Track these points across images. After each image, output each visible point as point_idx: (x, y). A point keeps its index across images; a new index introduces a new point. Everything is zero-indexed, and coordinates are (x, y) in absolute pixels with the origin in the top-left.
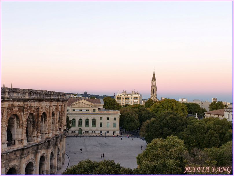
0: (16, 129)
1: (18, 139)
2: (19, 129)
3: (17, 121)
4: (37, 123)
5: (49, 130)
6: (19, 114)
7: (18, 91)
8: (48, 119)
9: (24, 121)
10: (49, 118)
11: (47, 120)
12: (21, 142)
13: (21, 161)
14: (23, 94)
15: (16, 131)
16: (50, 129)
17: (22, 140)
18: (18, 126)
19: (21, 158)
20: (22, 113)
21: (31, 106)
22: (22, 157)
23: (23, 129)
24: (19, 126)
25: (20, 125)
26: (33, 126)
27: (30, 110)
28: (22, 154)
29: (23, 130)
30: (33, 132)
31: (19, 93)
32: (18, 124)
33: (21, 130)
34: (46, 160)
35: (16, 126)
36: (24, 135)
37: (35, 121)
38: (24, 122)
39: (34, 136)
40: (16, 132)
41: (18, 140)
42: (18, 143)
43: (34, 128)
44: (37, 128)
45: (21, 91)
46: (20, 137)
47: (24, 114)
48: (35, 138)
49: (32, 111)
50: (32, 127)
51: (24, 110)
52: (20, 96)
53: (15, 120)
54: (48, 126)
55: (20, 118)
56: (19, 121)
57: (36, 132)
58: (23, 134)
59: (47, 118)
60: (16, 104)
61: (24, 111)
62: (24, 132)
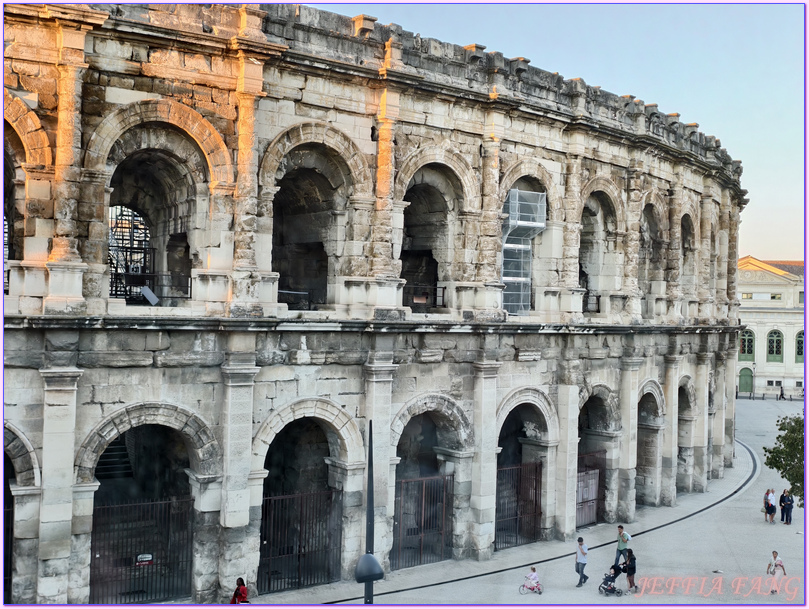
0: (601, 254)
1: (612, 293)
2: (612, 255)
3: (605, 224)
4: (668, 249)
5: (702, 290)
6: (616, 194)
7: (612, 103)
8: (697, 245)
9: (630, 224)
10: (702, 242)
11: (692, 250)
12: (621, 306)
13: (621, 380)
14: (627, 118)
15: (601, 262)
16: (706, 286)
17: (624, 298)
18: (611, 244)
19: (623, 367)
20: (624, 196)
21: (650, 174)
22: (628, 364)
23: (626, 254)
24: (615, 242)
25: (620, 239)
26: (651, 260)
27: (647, 188)
28: (627, 352)
29: (628, 261)
30: (654, 284)
31: (615, 110)
32: (609, 233)
33: (621, 258)
34: (692, 405)
35: (601, 242)
36: (630, 279)
37: (661, 237)
38: (629, 228)
39: (657, 296)
40: (601, 265)
41: (612, 297)
42: (612, 308)
43: (657, 268)
44: (669, 269)
45: (623, 104)
46: (618, 287)
47: (629, 198)
48: (662, 306)
49: (653, 196)
50: (647, 261)
51: (629, 182)
52: (617, 123)
53: (599, 217)
54: (696, 273)
55: (619, 213)
56: (615, 223)
57: (665, 283)
58: (626, 276)
59: (694, 242)
60: (608, 151)
61: (629, 185)
62: (630, 268)
